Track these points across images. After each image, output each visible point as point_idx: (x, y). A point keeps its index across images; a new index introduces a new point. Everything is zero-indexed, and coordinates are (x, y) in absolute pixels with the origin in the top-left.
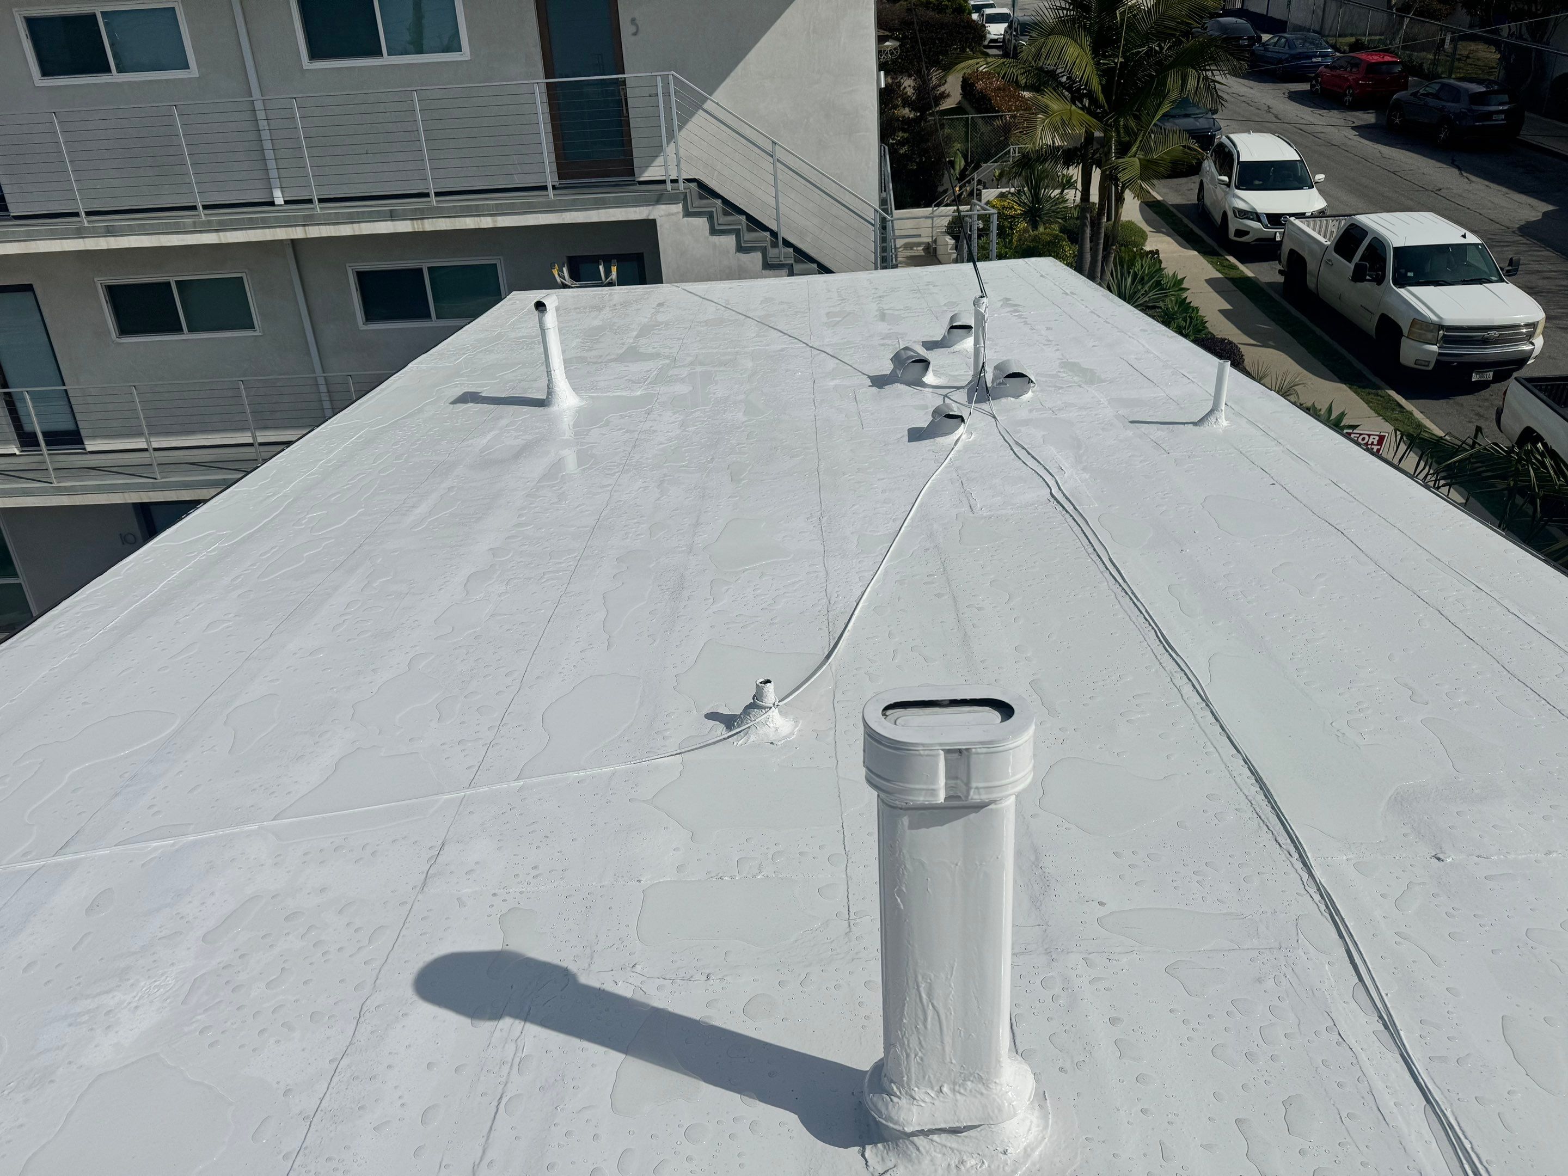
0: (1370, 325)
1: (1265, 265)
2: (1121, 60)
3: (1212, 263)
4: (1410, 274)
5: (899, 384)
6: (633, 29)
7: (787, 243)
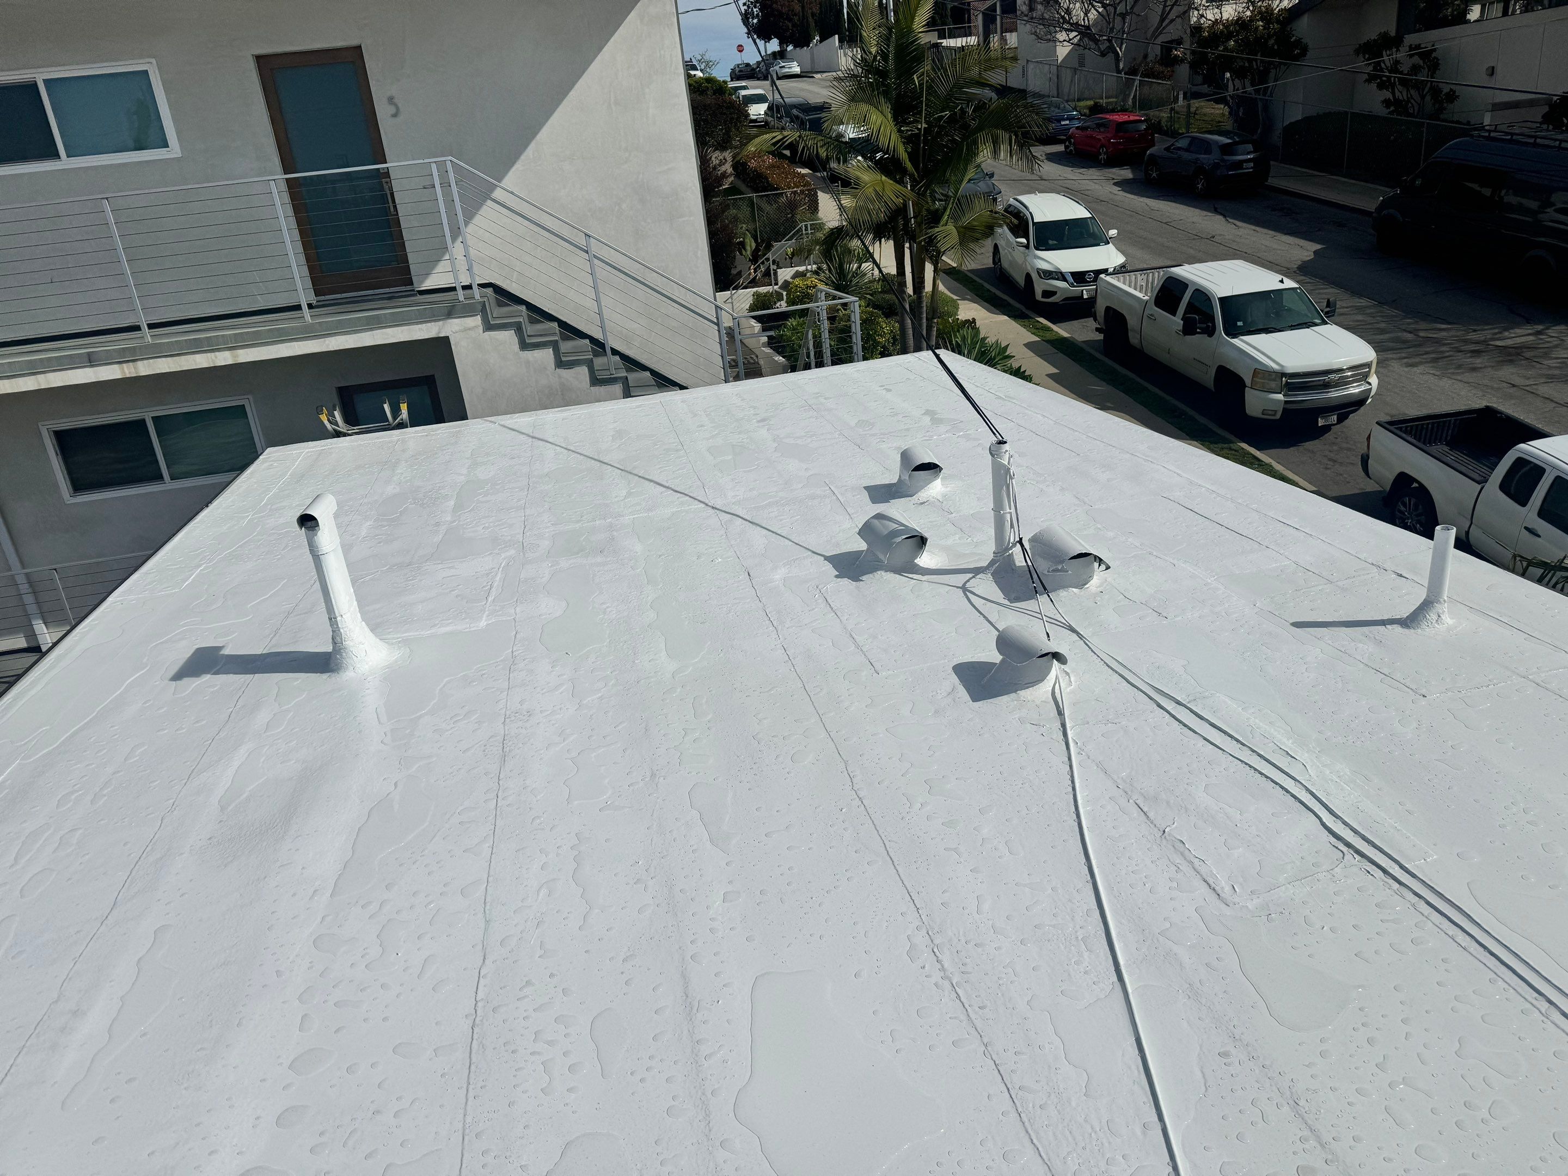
0: (1208, 378)
1: (1076, 324)
2: (924, 125)
3: (1024, 326)
4: (1241, 324)
5: (883, 573)
6: (392, 110)
7: (615, 352)
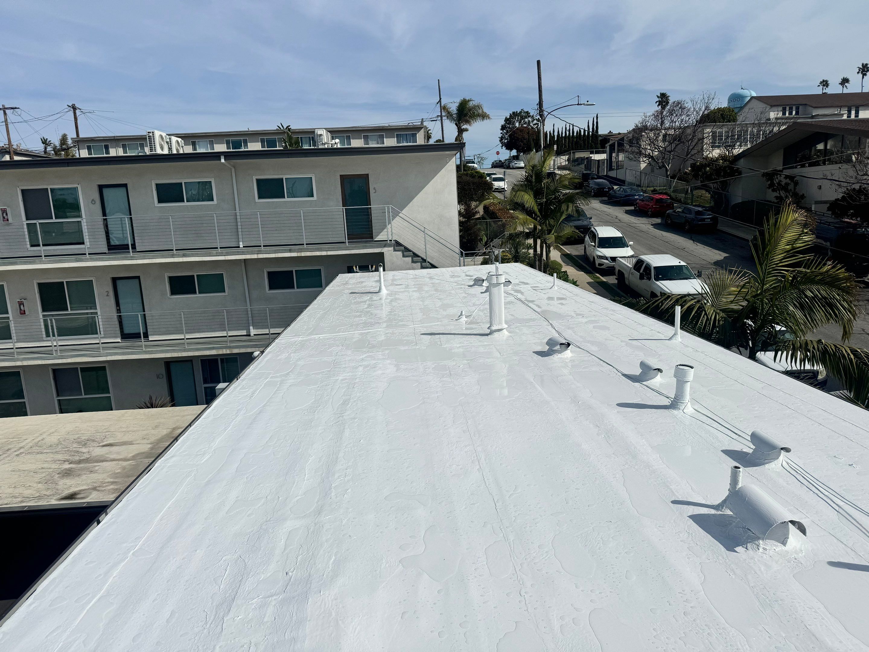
1: (611, 277)
2: (545, 200)
3: (589, 276)
4: (660, 276)
5: (476, 286)
6: (374, 191)
